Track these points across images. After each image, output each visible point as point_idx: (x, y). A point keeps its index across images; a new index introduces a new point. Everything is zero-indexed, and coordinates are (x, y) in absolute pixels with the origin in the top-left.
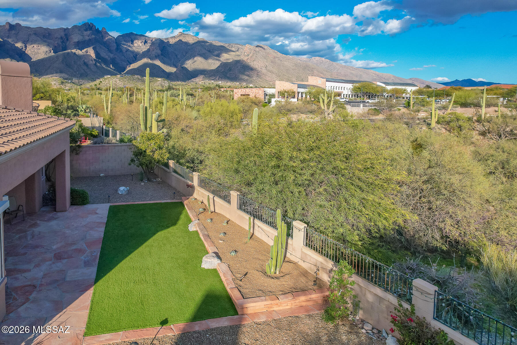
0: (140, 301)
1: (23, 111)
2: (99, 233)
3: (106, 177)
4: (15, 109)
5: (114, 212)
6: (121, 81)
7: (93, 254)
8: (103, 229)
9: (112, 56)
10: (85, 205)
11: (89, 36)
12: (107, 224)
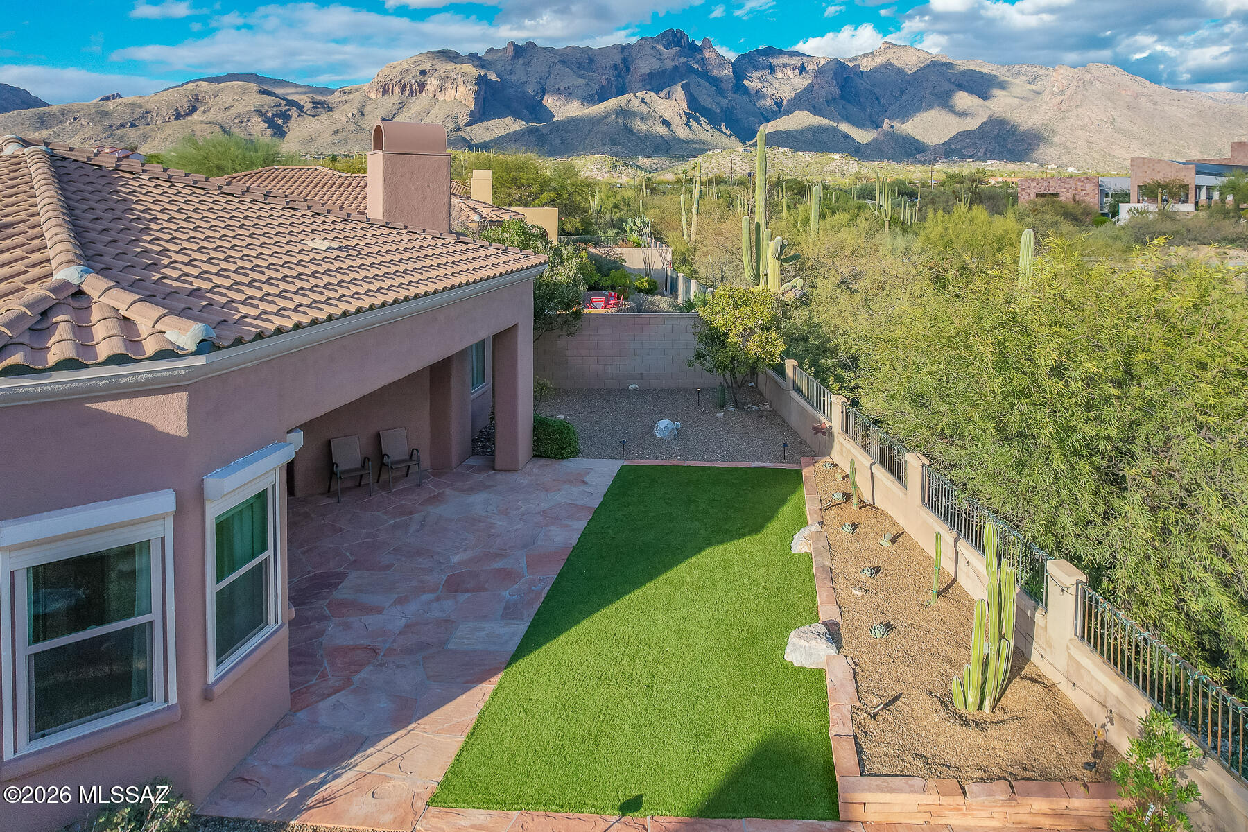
0: (593, 731)
1: (424, 231)
2: (567, 535)
3: (642, 391)
4: (406, 227)
5: (625, 482)
6: (746, 161)
7: (533, 588)
8: (581, 525)
9: (724, 102)
10: (565, 458)
11: (673, 60)
12: (598, 513)
